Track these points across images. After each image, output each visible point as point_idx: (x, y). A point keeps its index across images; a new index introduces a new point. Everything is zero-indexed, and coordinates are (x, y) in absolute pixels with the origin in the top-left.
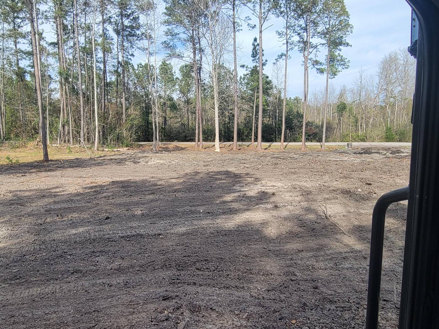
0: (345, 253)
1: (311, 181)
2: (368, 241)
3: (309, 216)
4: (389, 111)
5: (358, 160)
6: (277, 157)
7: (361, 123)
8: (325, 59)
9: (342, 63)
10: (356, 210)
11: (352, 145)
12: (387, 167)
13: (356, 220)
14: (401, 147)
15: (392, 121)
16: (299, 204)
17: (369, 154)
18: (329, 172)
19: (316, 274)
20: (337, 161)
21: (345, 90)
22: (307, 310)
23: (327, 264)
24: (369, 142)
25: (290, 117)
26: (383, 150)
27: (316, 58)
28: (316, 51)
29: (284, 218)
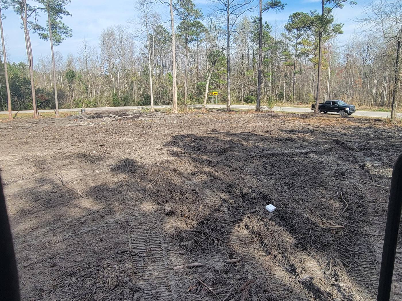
0: (83, 217)
1: (45, 149)
2: (104, 200)
3: (44, 187)
4: (113, 79)
5: (92, 124)
6: (5, 128)
7: (91, 90)
8: (46, 25)
9: (65, 31)
10: (92, 172)
11: (85, 111)
12: (116, 128)
13: (93, 181)
14: (126, 110)
15: (117, 89)
16: (33, 176)
17: (101, 118)
18: (64, 138)
19: (53, 250)
20: (72, 126)
21: (72, 58)
22: (44, 296)
23: (66, 234)
24: (100, 107)
25: (15, 84)
26: (112, 114)
27: (36, 22)
28: (36, 15)
29: (15, 195)
